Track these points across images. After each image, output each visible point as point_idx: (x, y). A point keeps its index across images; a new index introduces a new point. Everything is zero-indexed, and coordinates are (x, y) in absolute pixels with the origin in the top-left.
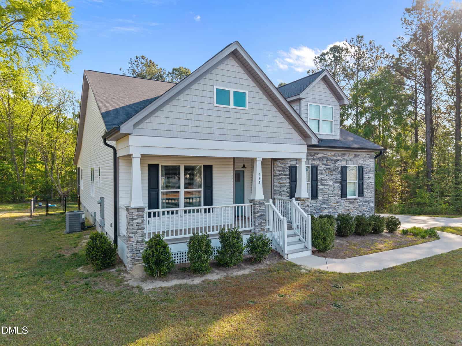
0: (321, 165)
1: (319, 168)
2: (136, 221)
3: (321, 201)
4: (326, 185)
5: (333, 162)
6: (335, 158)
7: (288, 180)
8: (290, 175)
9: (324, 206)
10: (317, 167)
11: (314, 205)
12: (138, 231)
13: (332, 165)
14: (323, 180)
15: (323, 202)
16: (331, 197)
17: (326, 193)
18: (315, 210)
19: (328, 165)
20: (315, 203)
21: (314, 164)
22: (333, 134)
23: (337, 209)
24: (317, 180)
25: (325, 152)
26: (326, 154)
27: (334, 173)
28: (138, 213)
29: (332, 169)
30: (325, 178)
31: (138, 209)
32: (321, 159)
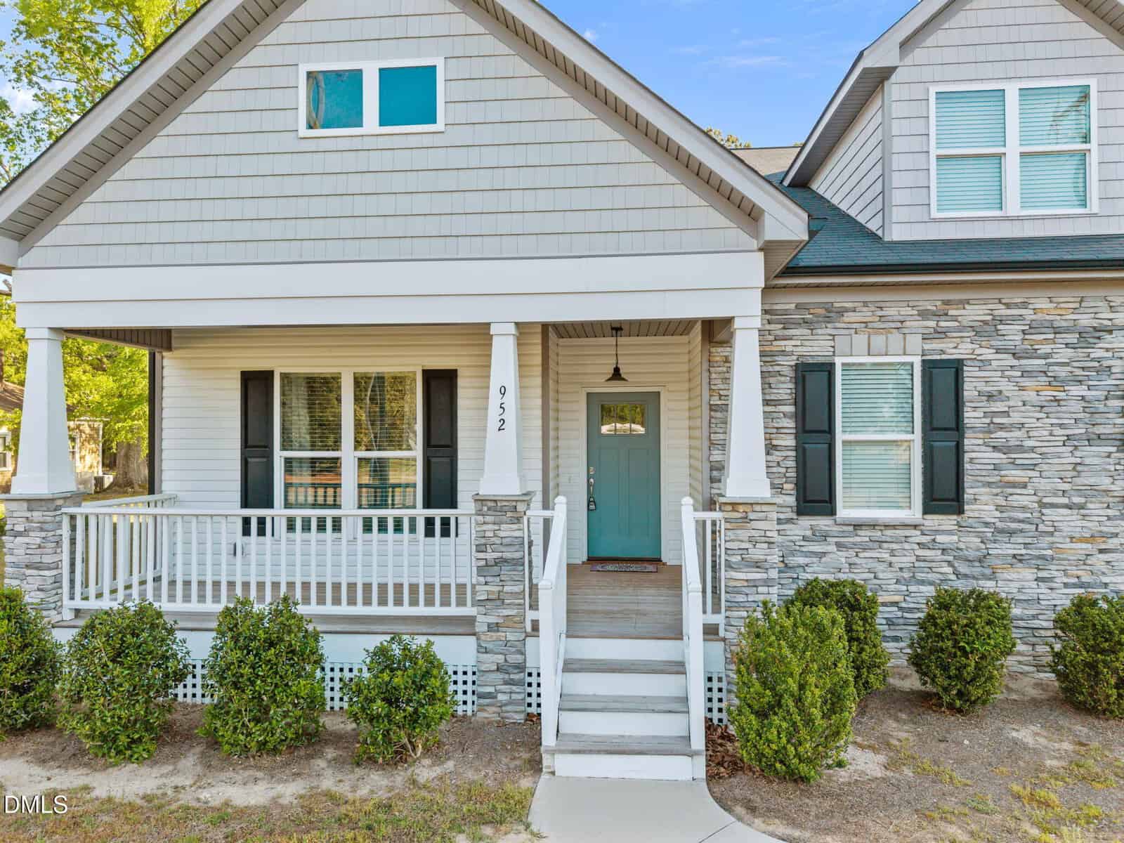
0: (988, 354)
1: (968, 371)
2: (26, 540)
3: (987, 524)
4: (1020, 448)
5: (1072, 338)
6: (1086, 321)
7: (790, 424)
8: (795, 404)
9: (1006, 548)
10: (956, 368)
11: (940, 538)
12: (29, 572)
13: (1064, 354)
14: (1002, 427)
15: (1002, 531)
16: (1053, 506)
17: (1025, 486)
18: (950, 564)
19: (1033, 354)
20: (950, 532)
21: (943, 352)
22: (1095, 210)
23: (1104, 568)
24: (958, 427)
25: (1017, 297)
26: (1024, 305)
27: (1077, 391)
28: (28, 514)
29: (1062, 372)
30: (1016, 418)
31: (28, 500)
32: (986, 330)
